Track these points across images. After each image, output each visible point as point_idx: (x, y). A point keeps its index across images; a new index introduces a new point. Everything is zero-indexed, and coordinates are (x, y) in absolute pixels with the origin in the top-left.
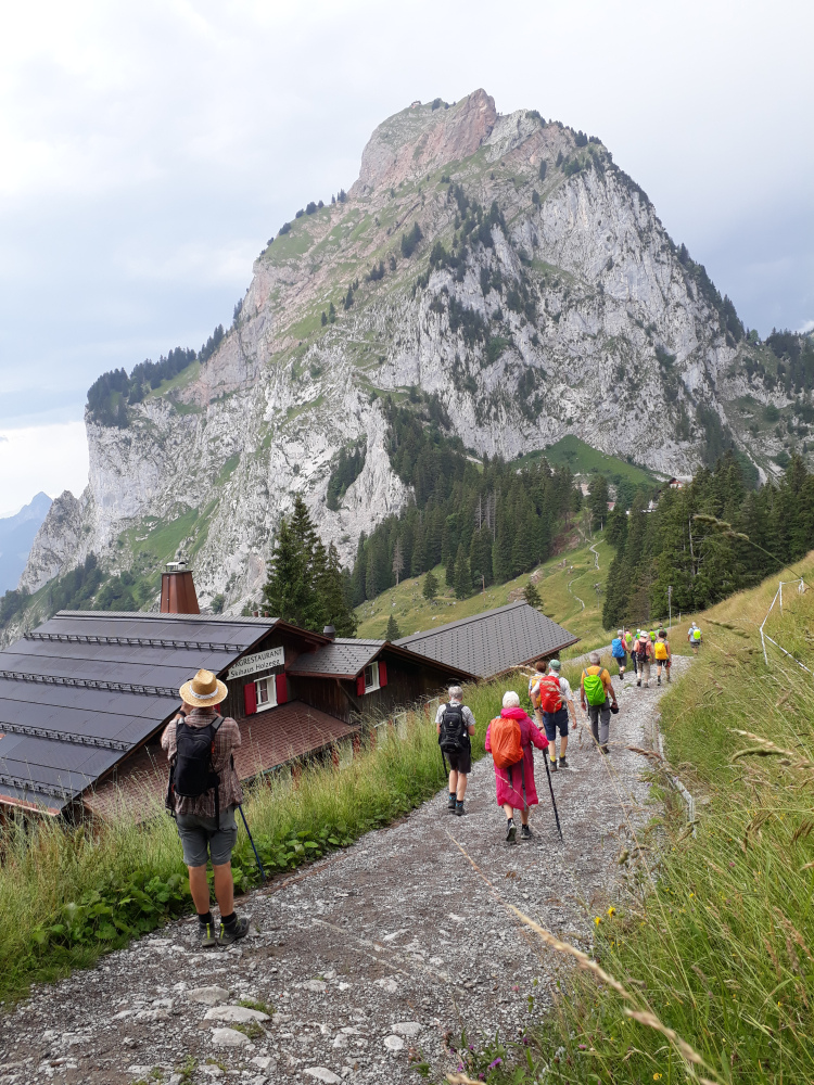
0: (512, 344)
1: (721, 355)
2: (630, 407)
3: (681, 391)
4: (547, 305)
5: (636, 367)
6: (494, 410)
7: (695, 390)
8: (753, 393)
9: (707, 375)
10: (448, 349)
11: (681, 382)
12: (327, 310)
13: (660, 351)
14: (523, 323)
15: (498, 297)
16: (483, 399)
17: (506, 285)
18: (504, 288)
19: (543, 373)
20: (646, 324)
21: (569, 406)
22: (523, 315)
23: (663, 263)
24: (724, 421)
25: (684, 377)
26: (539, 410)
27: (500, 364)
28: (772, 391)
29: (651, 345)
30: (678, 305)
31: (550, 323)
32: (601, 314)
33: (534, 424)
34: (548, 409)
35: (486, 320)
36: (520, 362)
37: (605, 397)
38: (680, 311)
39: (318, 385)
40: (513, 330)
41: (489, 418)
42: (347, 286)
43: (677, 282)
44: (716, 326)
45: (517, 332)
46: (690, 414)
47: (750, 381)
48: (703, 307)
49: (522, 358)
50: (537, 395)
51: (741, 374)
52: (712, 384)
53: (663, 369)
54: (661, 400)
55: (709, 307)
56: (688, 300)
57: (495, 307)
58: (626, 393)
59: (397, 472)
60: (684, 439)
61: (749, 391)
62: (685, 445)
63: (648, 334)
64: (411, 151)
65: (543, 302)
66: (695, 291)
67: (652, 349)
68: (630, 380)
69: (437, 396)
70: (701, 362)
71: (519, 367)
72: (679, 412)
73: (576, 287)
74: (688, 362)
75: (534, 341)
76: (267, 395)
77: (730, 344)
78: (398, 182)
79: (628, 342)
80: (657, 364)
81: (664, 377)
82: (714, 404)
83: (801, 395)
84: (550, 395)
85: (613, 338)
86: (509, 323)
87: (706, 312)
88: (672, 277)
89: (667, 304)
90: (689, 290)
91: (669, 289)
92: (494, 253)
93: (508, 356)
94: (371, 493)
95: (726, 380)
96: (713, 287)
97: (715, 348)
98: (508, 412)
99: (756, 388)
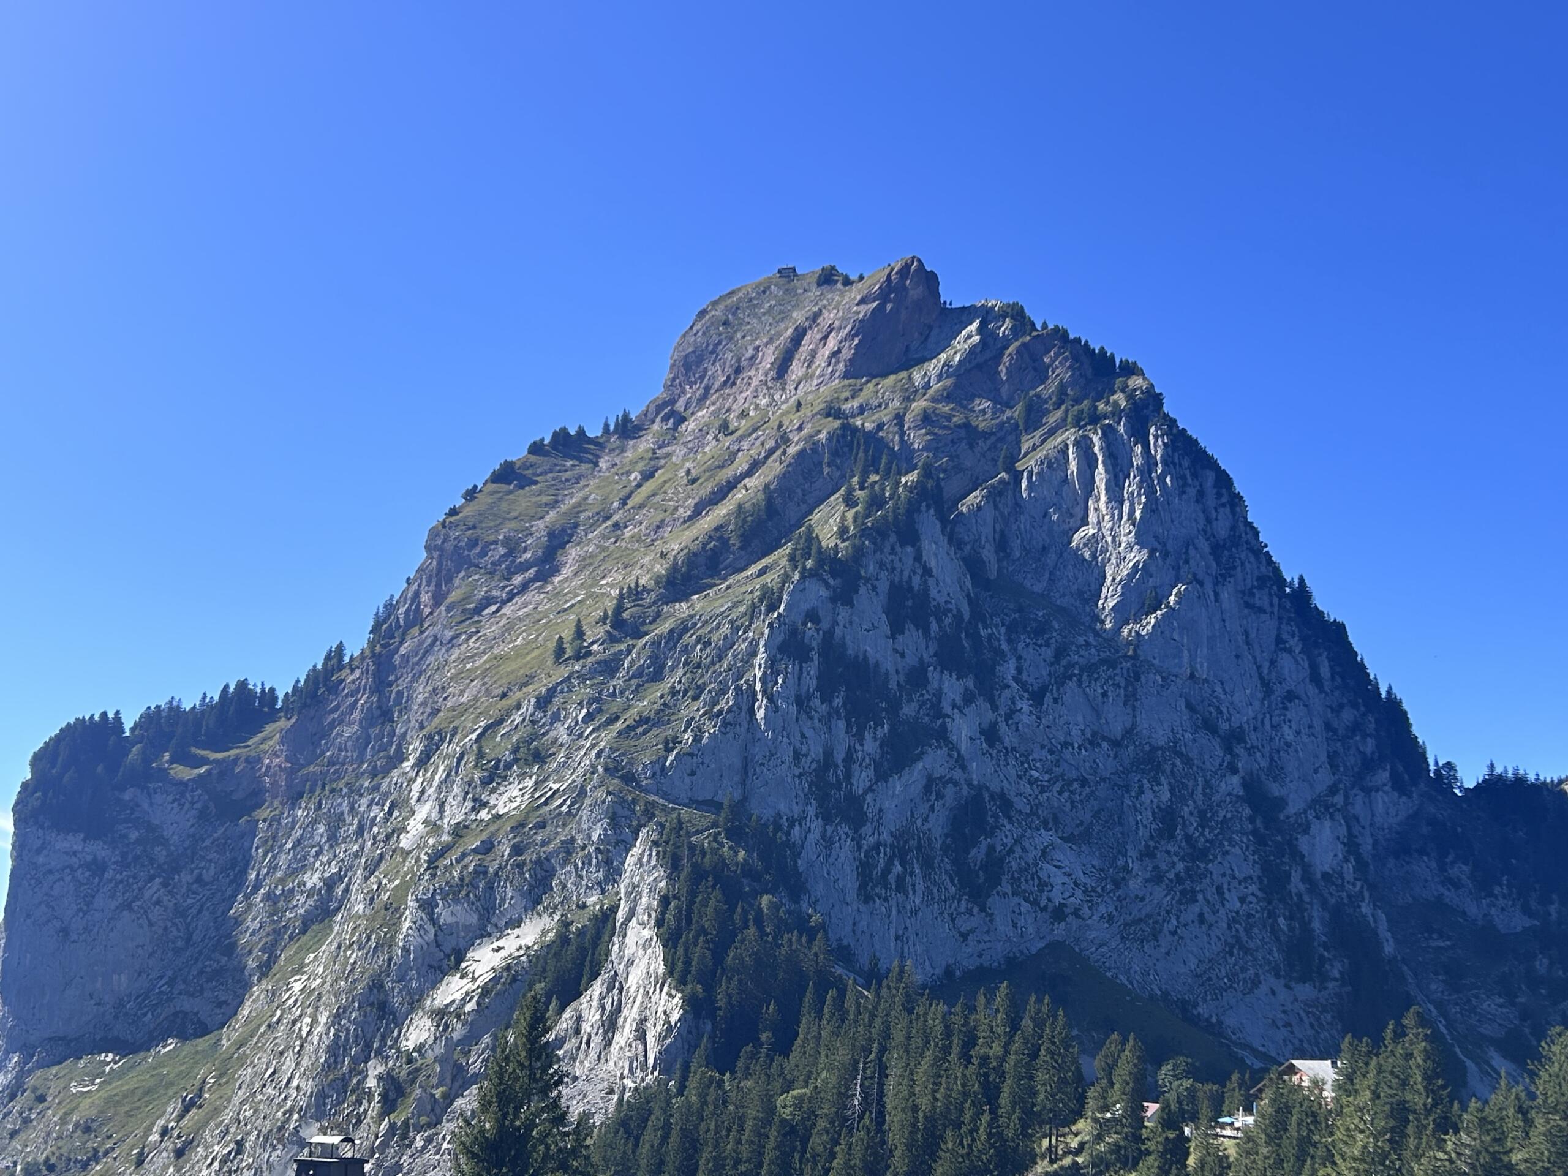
0: (942, 735)
1: (1380, 808)
2: (1189, 897)
3: (1296, 876)
4: (1019, 670)
5: (1202, 814)
6: (898, 868)
7: (1325, 875)
8: (1450, 896)
9: (1351, 846)
10: (809, 733)
11: (1297, 856)
13: (1254, 792)
14: (969, 698)
15: (922, 642)
16: (876, 847)
17: (939, 621)
18: (934, 626)
19: (1005, 803)
20: (1224, 726)
21: (1058, 879)
22: (970, 683)
23: (1261, 610)
24: (1389, 948)
25: (1303, 843)
26: (994, 881)
27: (915, 775)
28: (1490, 894)
29: (1234, 771)
30: (1291, 696)
31: (1025, 706)
32: (1131, 699)
33: (983, 909)
34: (1015, 881)
35: (893, 685)
36: (958, 774)
37: (1135, 867)
38: (1295, 712)
40: (948, 710)
41: (886, 885)
43: (1290, 651)
44: (1370, 746)
45: (957, 714)
46: (1316, 925)
47: (1442, 868)
48: (1341, 706)
49: (963, 768)
50: (991, 848)
51: (1422, 852)
52: (1361, 866)
53: (1259, 822)
54: (1253, 888)
55: (1354, 705)
56: (1312, 690)
57: (911, 660)
58: (1180, 866)
59: (679, 985)
60: (1303, 980)
61: (1442, 890)
62: (1305, 991)
63: (1229, 749)
65: (1012, 664)
66: (1325, 671)
67: (1235, 780)
68: (1188, 838)
69: (778, 827)
70: (1339, 816)
71: (956, 784)
72: (1290, 918)
73: (1081, 640)
74: (1311, 815)
75: (990, 734)
77: (1398, 785)
78: (737, 409)
79: (1187, 761)
80: (1247, 811)
81: (1261, 840)
82: (1366, 909)
83: (1553, 909)
84: (1018, 850)
85: (1154, 749)
86: (939, 695)
87: (1348, 716)
88: (1279, 641)
89: (1268, 692)
90: (1314, 668)
91: (1273, 662)
92: (918, 558)
93: (934, 761)
95: (1391, 862)
96: (1362, 667)
97: (1368, 791)
98: (926, 876)
99: (1456, 884)
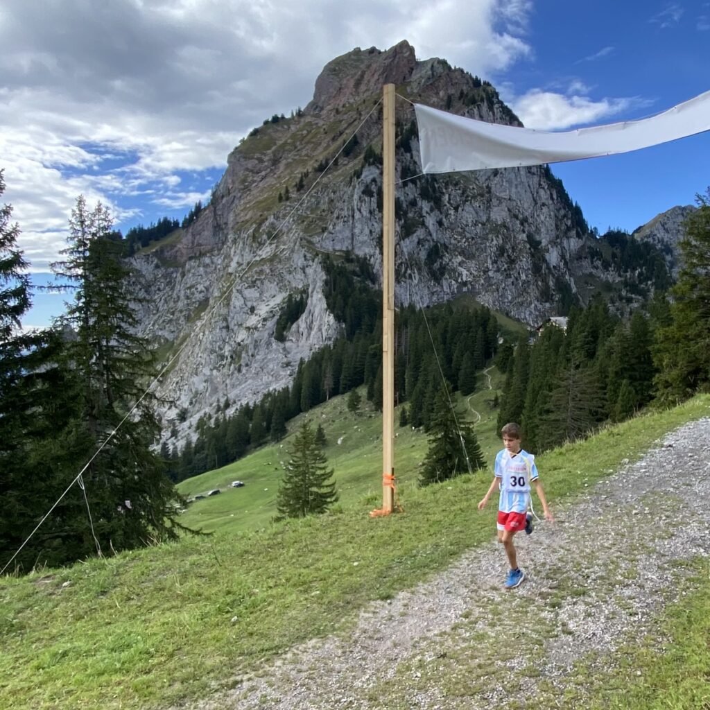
0: (423, 224)
1: (572, 244)
2: (509, 276)
3: (544, 266)
4: (450, 199)
5: (513, 248)
6: (409, 272)
7: (554, 267)
8: (594, 271)
9: (563, 257)
10: (375, 224)
11: (545, 261)
12: (283, 192)
13: (530, 239)
14: (432, 210)
15: (414, 189)
16: (401, 263)
17: (420, 181)
18: (418, 183)
19: (446, 247)
20: (521, 216)
21: (465, 272)
22: (432, 204)
23: (534, 174)
24: (574, 290)
25: (547, 256)
26: (442, 274)
27: (414, 238)
28: (608, 270)
29: (524, 232)
30: (544, 205)
31: (452, 212)
32: (488, 208)
33: (439, 284)
34: (450, 274)
35: (404, 206)
36: (429, 238)
37: (490, 267)
38: (545, 209)
39: (274, 246)
40: (424, 214)
41: (405, 278)
42: (300, 176)
43: (543, 188)
44: (569, 223)
45: (428, 216)
46: (551, 283)
47: (592, 262)
48: (560, 209)
49: (431, 235)
50: (441, 263)
51: (585, 258)
52: (566, 263)
53: (532, 250)
54: (530, 272)
55: (565, 209)
56: (551, 202)
57: (411, 197)
58: (506, 266)
59: (332, 312)
60: (546, 302)
61: (592, 270)
62: (548, 305)
63: (522, 224)
64: (352, 83)
65: (447, 196)
66: (555, 197)
67: (525, 235)
68: (509, 256)
69: (366, 258)
70: (559, 247)
71: (429, 241)
72: (542, 281)
73: (471, 187)
74: (550, 246)
75: (440, 223)
76: (232, 253)
77: (579, 236)
78: (341, 105)
79: (508, 229)
80: (528, 246)
81: (533, 256)
82: (567, 277)
83: (628, 274)
84: (450, 264)
85: (497, 225)
86: (421, 209)
87: (562, 212)
88: (540, 185)
89: (536, 203)
90: (551, 194)
91: (537, 193)
92: (412, 157)
93: (420, 233)
94: (310, 328)
95: (576, 262)
96: (567, 195)
97: (568, 238)
98: (419, 274)
99: (597, 268)
